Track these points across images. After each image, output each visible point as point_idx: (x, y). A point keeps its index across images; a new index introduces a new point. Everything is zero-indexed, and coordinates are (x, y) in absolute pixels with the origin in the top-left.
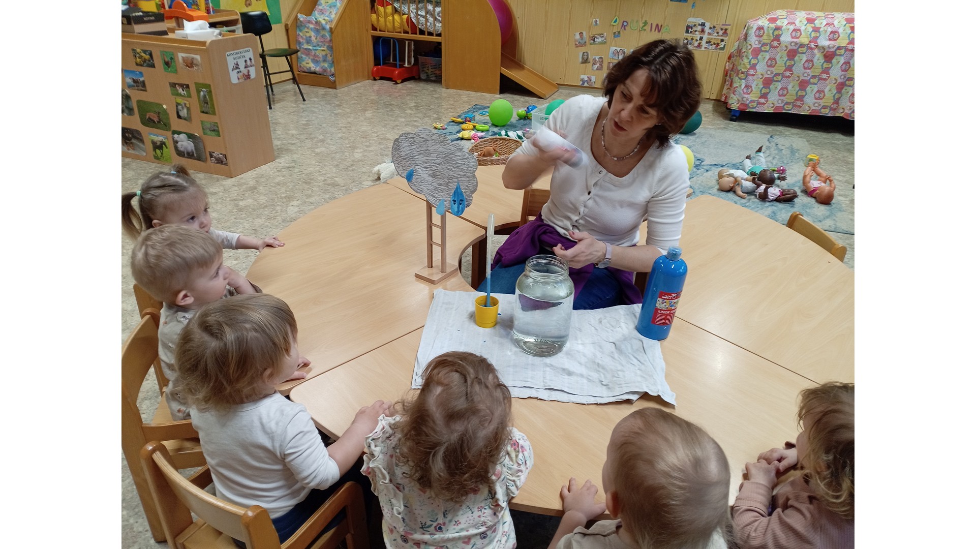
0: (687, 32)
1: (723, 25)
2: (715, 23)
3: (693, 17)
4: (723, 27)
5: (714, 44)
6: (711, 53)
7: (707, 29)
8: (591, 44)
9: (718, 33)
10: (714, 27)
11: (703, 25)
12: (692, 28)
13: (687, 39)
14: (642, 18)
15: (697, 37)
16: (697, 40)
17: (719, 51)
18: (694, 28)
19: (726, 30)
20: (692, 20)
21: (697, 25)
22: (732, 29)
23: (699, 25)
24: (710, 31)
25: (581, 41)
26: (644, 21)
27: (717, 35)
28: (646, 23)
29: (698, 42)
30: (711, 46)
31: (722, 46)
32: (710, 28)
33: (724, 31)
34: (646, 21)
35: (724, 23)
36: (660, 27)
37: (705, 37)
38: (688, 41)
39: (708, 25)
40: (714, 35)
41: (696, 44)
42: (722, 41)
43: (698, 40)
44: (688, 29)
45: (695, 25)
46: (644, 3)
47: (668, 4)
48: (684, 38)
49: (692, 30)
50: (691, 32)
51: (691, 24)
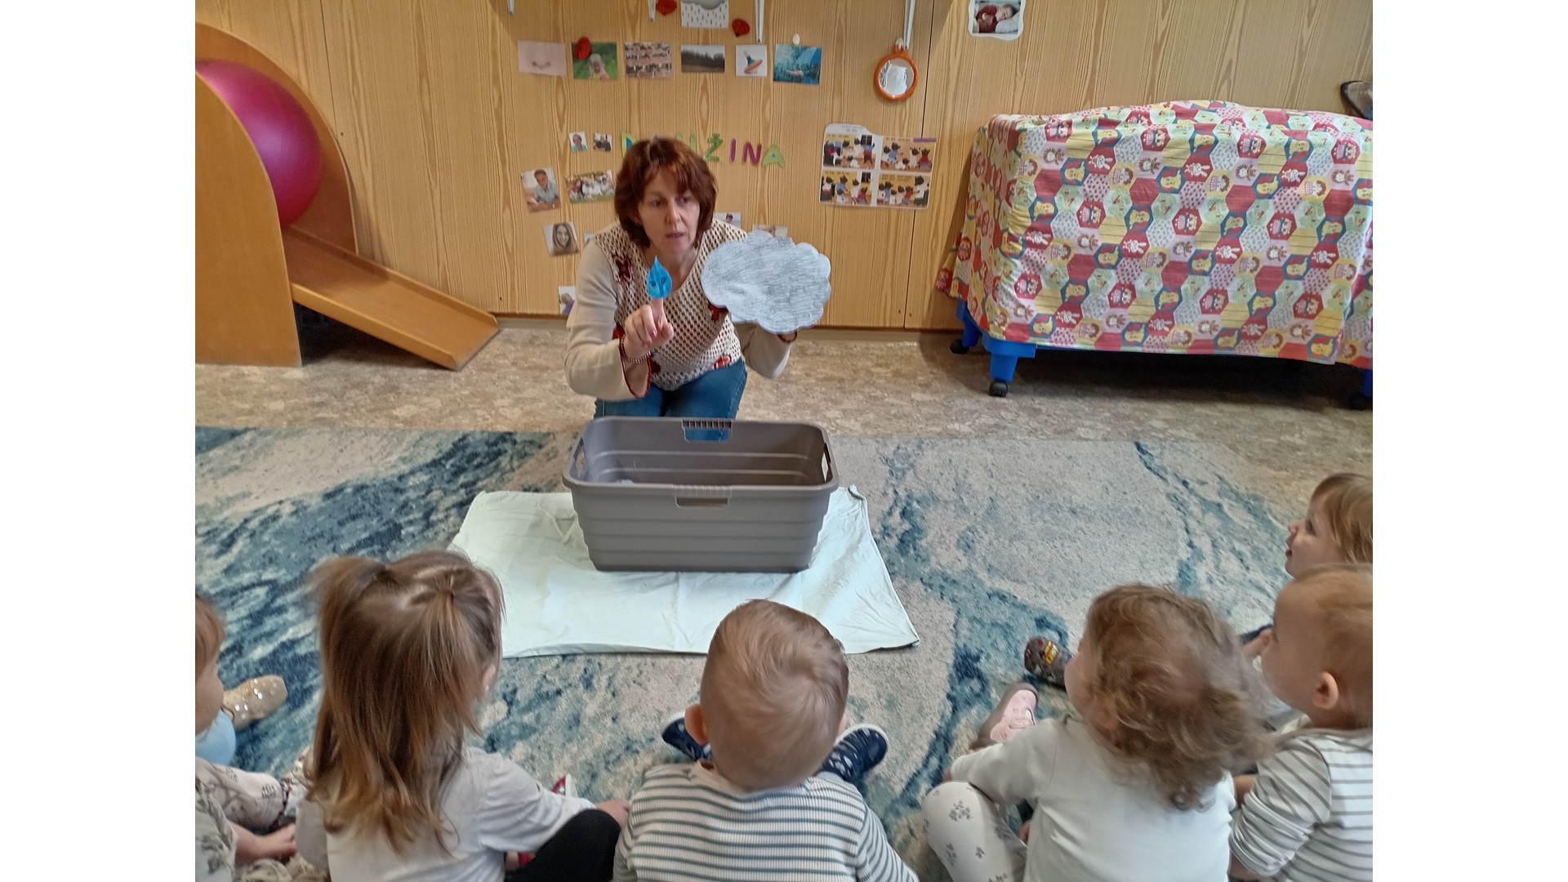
0: (828, 160)
1: (915, 140)
3: (839, 122)
4: (917, 146)
5: (901, 190)
6: (894, 214)
8: (572, 202)
9: (906, 162)
11: (866, 141)
13: (829, 181)
14: (704, 127)
18: (843, 150)
19: (925, 153)
20: (836, 131)
21: (852, 143)
23: (857, 142)
25: (542, 194)
26: (709, 135)
27: (904, 167)
28: (718, 141)
30: (892, 198)
33: (921, 155)
34: (716, 137)
35: (919, 137)
36: (755, 152)
38: (833, 187)
39: (878, 142)
44: (830, 154)
46: (704, 88)
47: (767, 89)
48: (823, 179)
49: (841, 157)
50: (838, 162)
51: (837, 142)
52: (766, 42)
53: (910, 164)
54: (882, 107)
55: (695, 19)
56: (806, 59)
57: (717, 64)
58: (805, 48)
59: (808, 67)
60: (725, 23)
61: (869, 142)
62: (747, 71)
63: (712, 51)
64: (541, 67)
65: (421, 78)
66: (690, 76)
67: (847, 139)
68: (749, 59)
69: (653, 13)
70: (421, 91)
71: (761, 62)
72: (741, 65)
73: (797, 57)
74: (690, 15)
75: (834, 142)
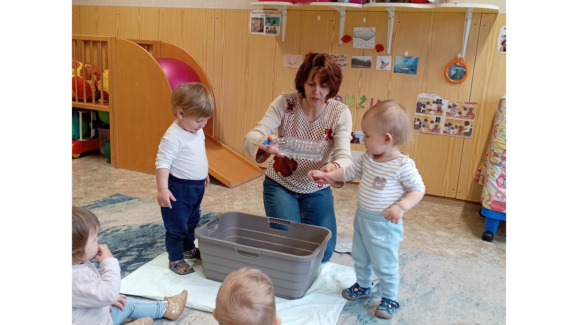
0: (418, 110)
1: (466, 103)
2: (456, 101)
3: (425, 92)
4: (466, 106)
5: (457, 127)
6: (452, 139)
7: (445, 108)
9: (460, 113)
10: (454, 106)
11: (439, 102)
12: (424, 106)
13: (418, 120)
14: (359, 92)
15: (432, 117)
16: (432, 122)
17: (463, 136)
18: (427, 106)
19: (471, 109)
20: (423, 97)
21: (431, 103)
22: (479, 109)
23: (434, 102)
24: (449, 110)
26: (361, 96)
27: (459, 116)
28: (364, 99)
29: (434, 124)
30: (452, 131)
31: (468, 131)
32: (449, 107)
33: (468, 111)
34: (364, 97)
35: (468, 101)
37: (444, 118)
38: (420, 123)
39: (445, 103)
40: (455, 115)
41: (432, 126)
42: (467, 123)
43: (434, 121)
44: (420, 107)
45: (428, 103)
46: (361, 75)
47: (390, 76)
48: (415, 119)
49: (425, 109)
50: (424, 111)
51: (423, 102)
52: (392, 55)
53: (462, 115)
54: (448, 86)
55: (359, 44)
56: (410, 62)
57: (368, 64)
58: (410, 58)
59: (411, 66)
60: (373, 46)
61: (441, 103)
62: (381, 68)
63: (365, 59)
64: (292, 65)
65: (246, 68)
66: (354, 69)
67: (429, 101)
68: (383, 62)
69: (341, 42)
70: (245, 73)
71: (388, 64)
72: (379, 64)
73: (406, 62)
74: (357, 43)
75: (422, 102)
